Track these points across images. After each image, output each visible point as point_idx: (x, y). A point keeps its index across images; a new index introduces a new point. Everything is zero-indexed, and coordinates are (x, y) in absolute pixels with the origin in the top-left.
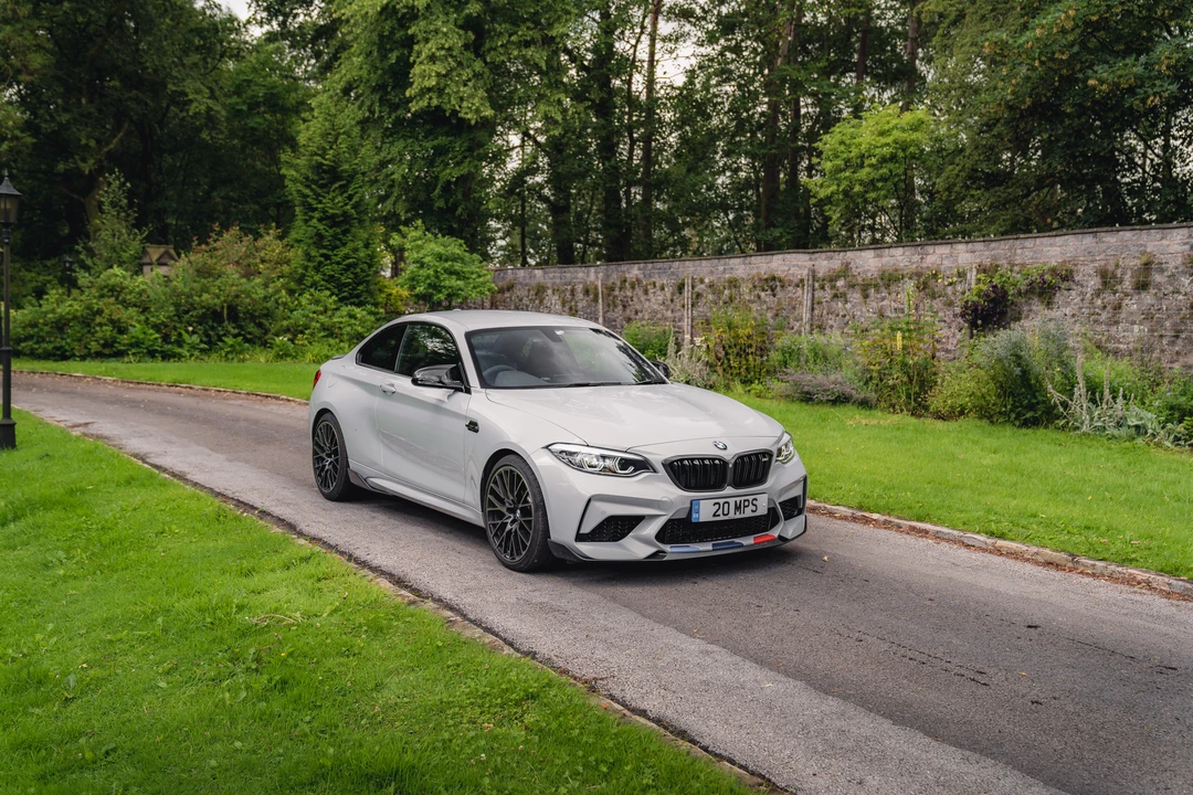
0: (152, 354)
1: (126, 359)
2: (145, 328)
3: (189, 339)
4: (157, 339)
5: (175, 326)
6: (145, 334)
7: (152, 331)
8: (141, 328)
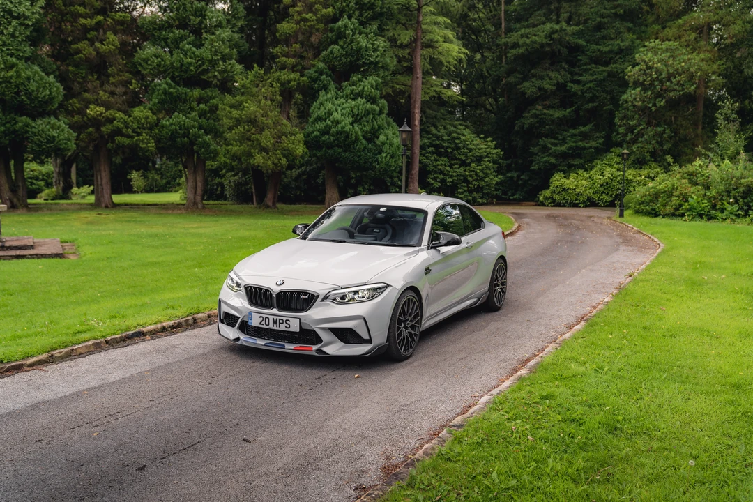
0: (701, 216)
2: (700, 199)
3: (729, 208)
4: (706, 206)
5: (722, 199)
6: (698, 202)
7: (705, 201)
8: (697, 199)
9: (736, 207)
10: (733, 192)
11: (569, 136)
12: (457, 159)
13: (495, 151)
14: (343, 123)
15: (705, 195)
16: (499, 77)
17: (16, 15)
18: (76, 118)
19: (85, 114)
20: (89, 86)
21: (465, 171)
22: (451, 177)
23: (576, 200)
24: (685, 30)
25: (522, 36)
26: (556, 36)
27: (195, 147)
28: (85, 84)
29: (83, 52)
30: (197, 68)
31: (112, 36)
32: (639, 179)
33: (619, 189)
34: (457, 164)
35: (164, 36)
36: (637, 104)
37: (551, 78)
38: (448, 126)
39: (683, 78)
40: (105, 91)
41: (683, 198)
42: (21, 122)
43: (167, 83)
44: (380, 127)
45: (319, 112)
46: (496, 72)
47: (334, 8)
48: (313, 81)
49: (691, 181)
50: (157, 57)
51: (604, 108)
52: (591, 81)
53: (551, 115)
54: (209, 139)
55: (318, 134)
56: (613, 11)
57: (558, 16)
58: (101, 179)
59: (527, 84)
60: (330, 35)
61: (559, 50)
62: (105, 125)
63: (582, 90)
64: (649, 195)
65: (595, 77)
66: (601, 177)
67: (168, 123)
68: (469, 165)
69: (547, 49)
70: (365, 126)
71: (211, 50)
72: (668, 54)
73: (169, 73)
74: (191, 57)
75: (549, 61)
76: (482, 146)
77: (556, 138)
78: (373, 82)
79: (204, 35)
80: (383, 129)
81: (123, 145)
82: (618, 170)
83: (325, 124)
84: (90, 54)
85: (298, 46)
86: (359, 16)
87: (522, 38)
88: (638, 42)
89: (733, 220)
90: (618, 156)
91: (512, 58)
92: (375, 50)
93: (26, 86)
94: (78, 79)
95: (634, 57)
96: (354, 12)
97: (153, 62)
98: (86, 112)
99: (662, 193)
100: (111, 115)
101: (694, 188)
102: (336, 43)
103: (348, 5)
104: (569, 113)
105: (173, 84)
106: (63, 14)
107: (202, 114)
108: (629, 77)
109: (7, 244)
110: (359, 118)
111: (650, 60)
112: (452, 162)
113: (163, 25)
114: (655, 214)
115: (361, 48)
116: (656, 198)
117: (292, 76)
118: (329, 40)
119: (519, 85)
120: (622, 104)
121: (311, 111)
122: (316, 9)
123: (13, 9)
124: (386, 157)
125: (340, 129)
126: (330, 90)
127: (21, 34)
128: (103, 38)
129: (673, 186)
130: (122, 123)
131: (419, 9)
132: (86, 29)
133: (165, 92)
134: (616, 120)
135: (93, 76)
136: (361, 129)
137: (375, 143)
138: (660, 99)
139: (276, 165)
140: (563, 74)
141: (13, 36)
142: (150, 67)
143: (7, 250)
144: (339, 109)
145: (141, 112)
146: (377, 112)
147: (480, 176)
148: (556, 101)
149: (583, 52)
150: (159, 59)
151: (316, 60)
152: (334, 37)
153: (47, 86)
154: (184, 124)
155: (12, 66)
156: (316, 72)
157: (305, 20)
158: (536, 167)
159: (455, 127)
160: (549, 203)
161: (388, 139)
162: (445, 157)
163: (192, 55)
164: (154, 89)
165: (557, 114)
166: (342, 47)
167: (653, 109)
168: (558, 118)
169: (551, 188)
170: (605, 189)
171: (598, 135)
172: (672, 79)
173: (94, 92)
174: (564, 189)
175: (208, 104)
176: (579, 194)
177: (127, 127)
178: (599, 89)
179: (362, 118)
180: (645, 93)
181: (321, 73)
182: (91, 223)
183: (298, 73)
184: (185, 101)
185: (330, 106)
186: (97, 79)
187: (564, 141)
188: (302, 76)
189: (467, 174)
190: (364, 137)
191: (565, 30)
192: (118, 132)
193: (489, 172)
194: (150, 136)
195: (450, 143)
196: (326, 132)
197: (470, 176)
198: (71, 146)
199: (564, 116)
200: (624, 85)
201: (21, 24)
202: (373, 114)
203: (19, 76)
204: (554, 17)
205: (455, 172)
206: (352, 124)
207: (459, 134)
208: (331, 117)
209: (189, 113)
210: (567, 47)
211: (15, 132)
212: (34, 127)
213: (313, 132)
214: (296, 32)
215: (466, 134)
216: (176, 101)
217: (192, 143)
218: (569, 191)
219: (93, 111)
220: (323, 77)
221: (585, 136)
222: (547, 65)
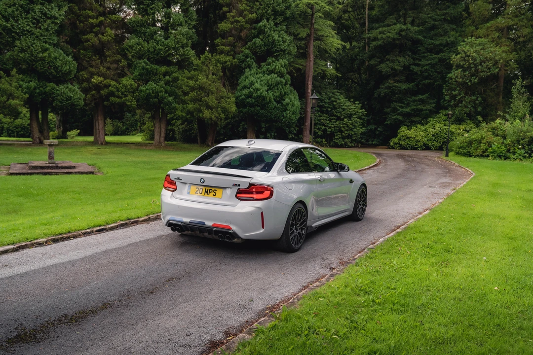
0: (500, 157)
1: (489, 158)
2: (499, 146)
3: (519, 151)
4: (504, 150)
5: (514, 146)
6: (498, 148)
7: (503, 147)
8: (497, 146)
9: (523, 151)
10: (522, 141)
11: (412, 101)
12: (334, 115)
13: (361, 111)
14: (261, 90)
15: (503, 143)
16: (364, 61)
17: (49, 16)
18: (85, 84)
19: (91, 82)
20: (94, 63)
21: (340, 124)
22: (330, 128)
23: (416, 145)
24: (492, 31)
25: (380, 33)
26: (403, 33)
27: (162, 105)
28: (91, 62)
29: (91, 41)
30: (165, 52)
31: (110, 30)
32: (459, 131)
33: (445, 138)
34: (334, 119)
35: (144, 31)
36: (458, 80)
37: (400, 61)
38: (329, 93)
39: (490, 64)
40: (104, 67)
41: (488, 145)
42: (50, 86)
43: (145, 62)
44: (285, 93)
45: (245, 83)
46: (361, 57)
47: (257, 14)
48: (241, 62)
49: (493, 133)
50: (139, 45)
51: (436, 83)
52: (428, 65)
53: (400, 87)
54: (171, 100)
55: (244, 97)
56: (443, 17)
57: (405, 20)
58: (98, 125)
59: (383, 65)
60: (253, 31)
61: (406, 43)
62: (103, 89)
63: (421, 71)
64: (466, 142)
65: (430, 62)
66: (433, 130)
67: (144, 88)
68: (343, 120)
69: (397, 42)
70: (275, 92)
71: (175, 41)
72: (481, 47)
73: (146, 56)
74: (161, 46)
75: (398, 50)
76: (352, 107)
77: (403, 103)
78: (283, 63)
79: (170, 30)
80: (288, 95)
81: (115, 102)
82: (444, 125)
83: (249, 90)
84: (95, 42)
85: (232, 38)
86: (273, 19)
87: (380, 34)
88: (460, 38)
89: (521, 160)
90: (445, 115)
91: (374, 48)
92: (284, 42)
93: (54, 63)
94: (86, 59)
95: (457, 49)
96: (271, 16)
97: (136, 48)
98: (91, 80)
99: (475, 141)
100: (107, 82)
101: (496, 138)
102: (257, 37)
103: (266, 12)
104: (412, 86)
105: (149, 63)
106: (78, 16)
107: (167, 83)
108: (453, 62)
109: (60, 165)
110: (272, 87)
111: (468, 51)
112: (331, 118)
113: (144, 24)
114: (469, 155)
115: (274, 40)
116: (471, 144)
117: (228, 58)
118: (252, 35)
119: (377, 66)
120: (448, 80)
121: (239, 82)
122: (245, 14)
123: (48, 12)
124: (289, 113)
125: (259, 94)
126: (253, 68)
127: (52, 29)
128: (104, 31)
129: (482, 136)
130: (115, 88)
131: (313, 15)
132: (92, 26)
133: (143, 68)
134: (444, 91)
135: (96, 57)
136: (273, 94)
137: (282, 104)
138: (474, 77)
139: (217, 117)
140: (408, 59)
141: (47, 30)
142: (134, 51)
143: (59, 169)
144: (259, 81)
145: (128, 81)
146: (284, 84)
147: (350, 128)
148: (403, 78)
149: (422, 44)
150: (140, 46)
151: (244, 48)
152: (256, 33)
153: (68, 63)
154: (155, 90)
155: (46, 50)
156: (243, 56)
157: (237, 21)
158: (389, 122)
159: (333, 93)
160: (397, 147)
161: (291, 101)
162: (326, 114)
163: (162, 44)
164: (136, 66)
165: (404, 86)
166: (262, 40)
167: (469, 84)
168: (404, 89)
169: (399, 136)
170: (436, 138)
171: (432, 101)
172: (483, 64)
173: (96, 67)
174: (408, 138)
175: (171, 76)
176: (418, 141)
177: (118, 91)
178: (433, 70)
179: (274, 87)
180: (464, 73)
181: (247, 57)
182: (95, 154)
183: (232, 57)
184: (156, 74)
185: (252, 79)
186: (98, 59)
187: (408, 105)
188: (234, 58)
189: (342, 126)
190: (275, 100)
191: (410, 29)
192: (112, 94)
193: (356, 124)
194: (133, 97)
195: (330, 105)
196: (250, 96)
197: (344, 127)
198: (81, 103)
199: (408, 88)
200: (449, 67)
201: (53, 23)
202: (281, 85)
203: (50, 56)
204: (402, 21)
205: (333, 124)
206: (267, 91)
207: (335, 98)
208: (253, 86)
209: (159, 82)
210: (411, 41)
211: (45, 93)
212: (58, 90)
213: (241, 96)
214: (231, 30)
215: (340, 98)
216: (150, 74)
217: (160, 102)
218: (411, 139)
219: (96, 80)
220: (249, 59)
221: (423, 102)
222: (397, 52)
